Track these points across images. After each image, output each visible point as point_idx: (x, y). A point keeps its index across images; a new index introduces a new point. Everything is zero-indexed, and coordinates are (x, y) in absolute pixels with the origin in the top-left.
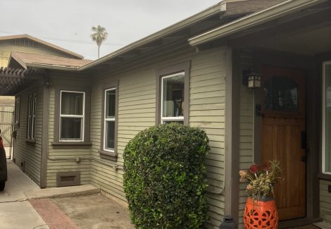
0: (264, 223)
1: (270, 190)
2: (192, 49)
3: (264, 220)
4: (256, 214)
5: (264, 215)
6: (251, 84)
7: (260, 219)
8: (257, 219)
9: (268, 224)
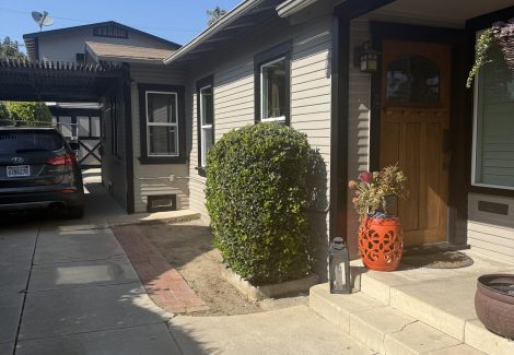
0: (386, 247)
1: (381, 204)
2: (286, 20)
3: (386, 242)
4: (376, 235)
5: (386, 236)
6: (364, 67)
7: (381, 242)
8: (377, 242)
9: (391, 247)
